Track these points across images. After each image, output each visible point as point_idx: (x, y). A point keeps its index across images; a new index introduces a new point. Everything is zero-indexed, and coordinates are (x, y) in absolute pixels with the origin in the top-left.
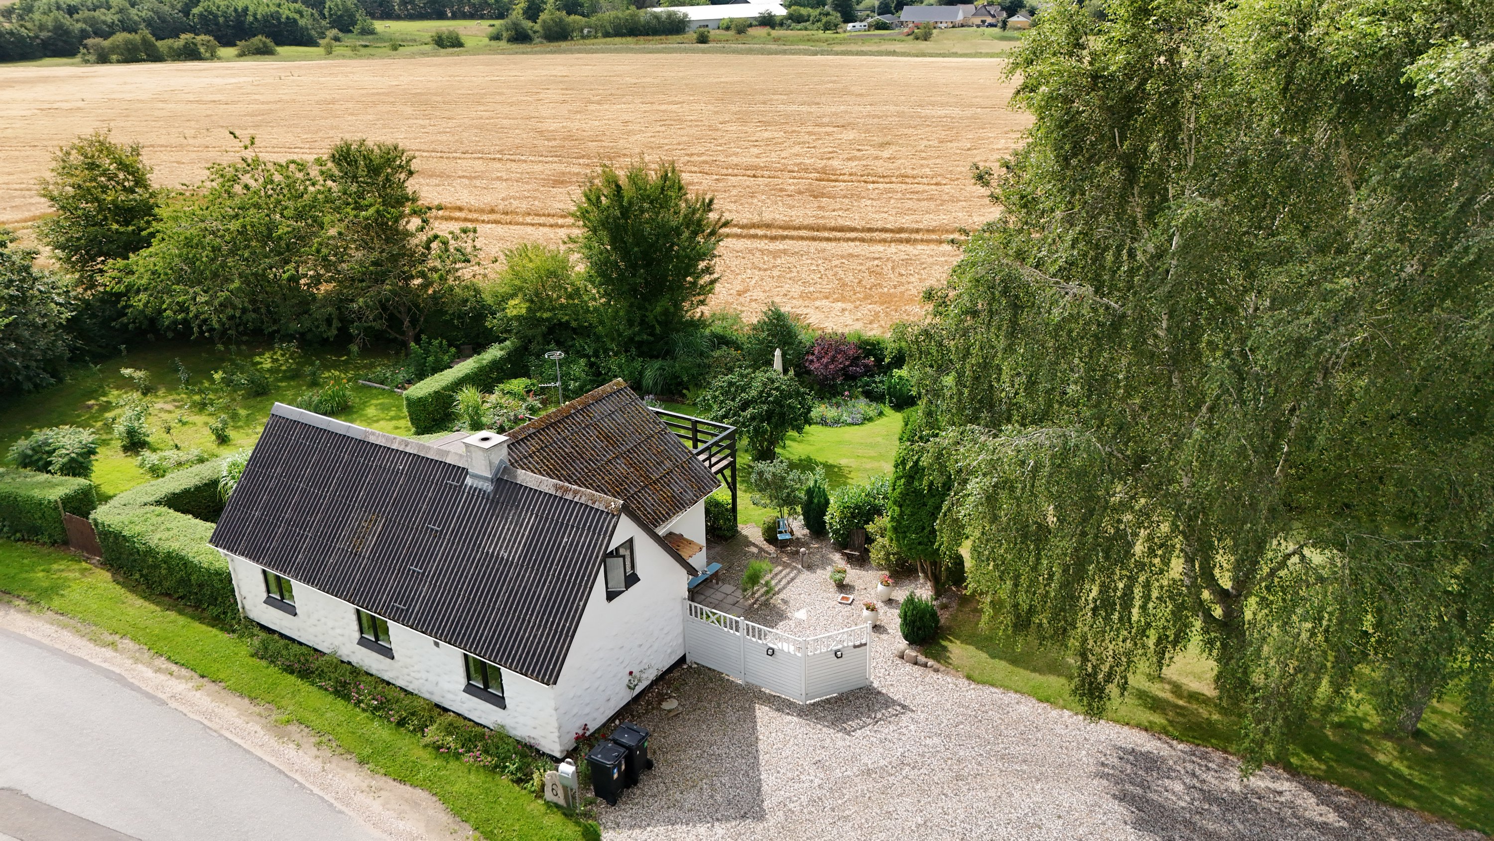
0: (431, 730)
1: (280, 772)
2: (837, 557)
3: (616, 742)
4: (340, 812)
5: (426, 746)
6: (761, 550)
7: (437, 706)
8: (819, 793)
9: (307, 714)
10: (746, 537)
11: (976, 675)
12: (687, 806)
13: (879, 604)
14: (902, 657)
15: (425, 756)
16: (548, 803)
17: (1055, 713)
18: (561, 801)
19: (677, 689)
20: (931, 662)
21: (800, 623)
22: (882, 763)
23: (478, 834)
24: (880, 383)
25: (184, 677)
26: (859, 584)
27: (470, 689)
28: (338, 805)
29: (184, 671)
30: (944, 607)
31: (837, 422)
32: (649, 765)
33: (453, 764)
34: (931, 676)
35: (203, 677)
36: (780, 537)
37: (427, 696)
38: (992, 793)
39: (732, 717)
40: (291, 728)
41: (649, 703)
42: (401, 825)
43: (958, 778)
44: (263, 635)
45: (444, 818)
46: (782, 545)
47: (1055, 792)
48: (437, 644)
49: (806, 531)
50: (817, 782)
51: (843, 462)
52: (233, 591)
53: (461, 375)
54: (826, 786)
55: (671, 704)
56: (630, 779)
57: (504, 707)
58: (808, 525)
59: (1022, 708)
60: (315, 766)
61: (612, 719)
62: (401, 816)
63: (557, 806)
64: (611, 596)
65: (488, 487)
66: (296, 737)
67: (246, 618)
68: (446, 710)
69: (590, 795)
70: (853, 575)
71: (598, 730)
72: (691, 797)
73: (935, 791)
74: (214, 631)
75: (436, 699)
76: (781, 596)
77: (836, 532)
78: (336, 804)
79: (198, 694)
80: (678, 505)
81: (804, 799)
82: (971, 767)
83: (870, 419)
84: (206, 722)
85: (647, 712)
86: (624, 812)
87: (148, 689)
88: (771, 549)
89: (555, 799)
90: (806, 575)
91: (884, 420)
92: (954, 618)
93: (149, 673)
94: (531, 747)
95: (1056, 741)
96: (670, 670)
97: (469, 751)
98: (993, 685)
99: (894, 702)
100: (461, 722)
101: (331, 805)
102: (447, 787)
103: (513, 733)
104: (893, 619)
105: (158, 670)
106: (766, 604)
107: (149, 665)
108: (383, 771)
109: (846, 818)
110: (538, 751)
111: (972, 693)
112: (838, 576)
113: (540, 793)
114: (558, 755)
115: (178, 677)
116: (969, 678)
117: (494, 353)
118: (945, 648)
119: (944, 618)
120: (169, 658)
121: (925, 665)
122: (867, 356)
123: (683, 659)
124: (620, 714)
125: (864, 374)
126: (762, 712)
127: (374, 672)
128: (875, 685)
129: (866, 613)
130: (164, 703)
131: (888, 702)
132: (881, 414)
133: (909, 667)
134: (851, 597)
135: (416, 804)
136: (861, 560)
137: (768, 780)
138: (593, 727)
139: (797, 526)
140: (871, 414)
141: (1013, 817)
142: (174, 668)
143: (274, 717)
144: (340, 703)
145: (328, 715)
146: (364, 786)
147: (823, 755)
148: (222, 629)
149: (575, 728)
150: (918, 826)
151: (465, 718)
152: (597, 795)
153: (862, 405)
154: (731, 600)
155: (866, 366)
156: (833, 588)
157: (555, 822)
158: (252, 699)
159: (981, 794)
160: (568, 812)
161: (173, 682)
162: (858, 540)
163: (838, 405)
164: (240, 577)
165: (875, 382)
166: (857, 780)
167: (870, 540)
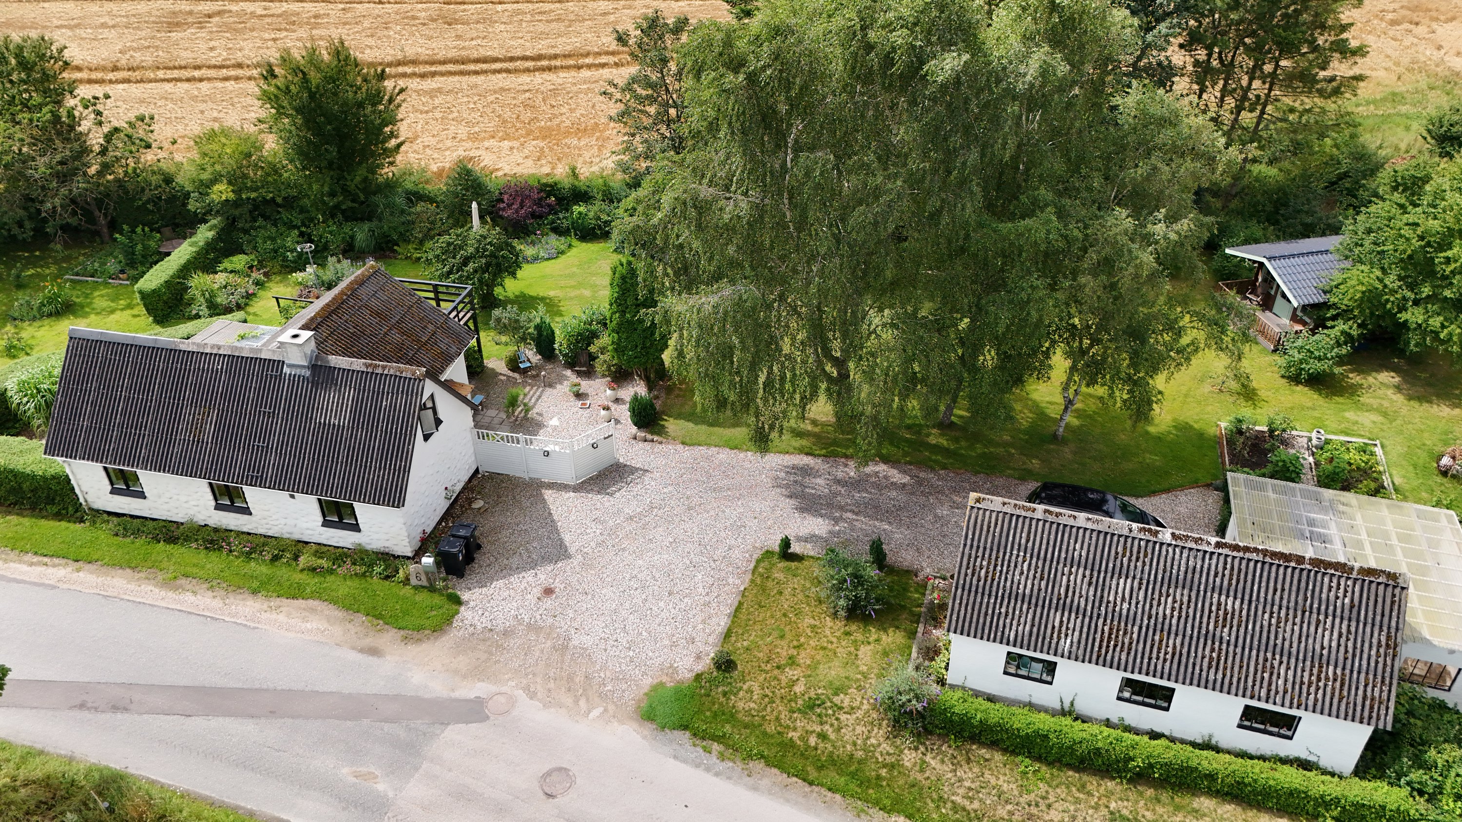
0: (302, 560)
1: (189, 613)
2: (568, 373)
3: (453, 536)
4: (255, 628)
5: (302, 570)
6: (508, 377)
7: (299, 541)
8: (601, 538)
9: (188, 569)
10: (493, 370)
11: (687, 440)
12: (514, 566)
13: (610, 404)
14: (635, 438)
15: (304, 577)
16: (416, 588)
17: (742, 455)
18: (425, 583)
19: (479, 493)
20: (656, 438)
21: (555, 428)
22: (638, 510)
23: (370, 618)
24: (563, 219)
25: (60, 565)
26: (590, 391)
27: (326, 524)
28: (252, 625)
29: (56, 561)
30: (657, 397)
31: (536, 259)
32: (479, 547)
33: (330, 578)
34: (658, 448)
35: (77, 561)
36: (522, 366)
37: (288, 536)
38: (712, 513)
39: (526, 503)
40: (178, 582)
41: (462, 506)
42: (309, 625)
43: (690, 508)
44: (115, 520)
45: (340, 614)
46: (524, 372)
47: (750, 504)
48: (292, 497)
49: (539, 357)
50: (598, 532)
51: (552, 294)
52: (73, 489)
53: (183, 261)
54: (606, 533)
55: (479, 504)
56: (469, 559)
57: (359, 530)
58: (539, 352)
59: (721, 456)
60: (217, 603)
61: (439, 523)
62: (305, 620)
63: (423, 587)
64: (426, 437)
65: (308, 373)
66: (189, 587)
67: (90, 509)
68: (307, 543)
69: (443, 575)
70: (586, 385)
71: (432, 532)
72: (515, 561)
73: (677, 520)
74: (64, 524)
75: (297, 537)
76: (535, 411)
77: (565, 356)
78: (248, 624)
79: (81, 574)
80: (448, 359)
81: (593, 544)
82: (696, 500)
83: (562, 253)
84: (102, 593)
85: (463, 513)
86: (471, 578)
87: (32, 580)
88: (516, 375)
89: (420, 583)
90: (549, 391)
91: (574, 251)
92: (664, 404)
93: (25, 568)
94: (387, 554)
95: (746, 472)
96: (470, 480)
97: (339, 566)
98: (699, 445)
99: (637, 469)
100: (325, 549)
101: (245, 626)
102: (334, 594)
103: (369, 547)
104: (624, 412)
105: (32, 564)
106: (525, 418)
107: (20, 562)
108: (275, 594)
109: (624, 550)
110: (393, 556)
111: (687, 453)
112: (575, 389)
113: (407, 581)
114: (410, 554)
115: (54, 566)
116: (683, 443)
117: (204, 234)
118: (663, 426)
119: (658, 405)
120: (36, 553)
121: (652, 441)
122: (548, 196)
123: (477, 471)
124: (444, 518)
125: (549, 213)
126: (549, 495)
127: (233, 528)
128: (621, 460)
129: (603, 412)
130: (54, 587)
131: (633, 470)
132: (570, 246)
133: (641, 444)
134: (588, 402)
135: (313, 610)
136: (589, 374)
137: (567, 538)
138: (429, 530)
139: (531, 355)
140: (562, 247)
141: (728, 524)
142: (45, 559)
143: (160, 577)
144: (214, 556)
145: (208, 566)
146: (265, 607)
147: (598, 513)
148: (69, 521)
149: (417, 535)
150: (671, 543)
151: (325, 545)
152: (448, 573)
153: (554, 241)
154: (496, 421)
155: (549, 205)
156: (573, 399)
157: (423, 597)
158: (133, 569)
159: (705, 515)
160: (431, 589)
161: (51, 570)
162: (584, 358)
163: (533, 243)
164: (78, 477)
165: (559, 219)
166: (625, 524)
167: (593, 358)
